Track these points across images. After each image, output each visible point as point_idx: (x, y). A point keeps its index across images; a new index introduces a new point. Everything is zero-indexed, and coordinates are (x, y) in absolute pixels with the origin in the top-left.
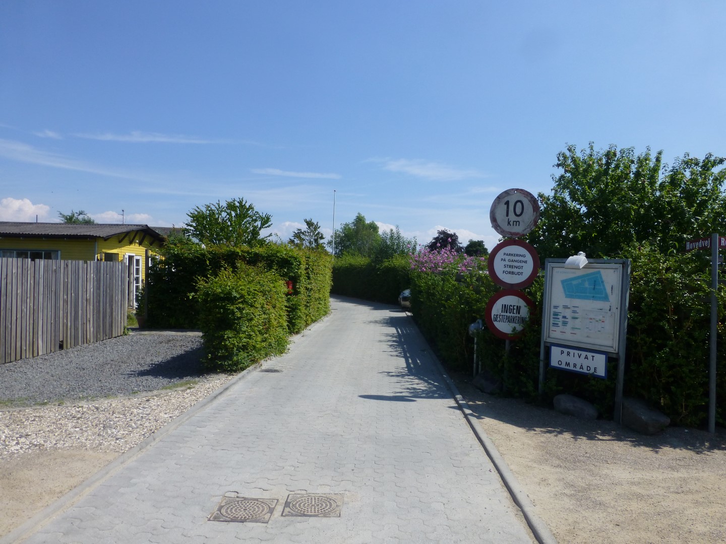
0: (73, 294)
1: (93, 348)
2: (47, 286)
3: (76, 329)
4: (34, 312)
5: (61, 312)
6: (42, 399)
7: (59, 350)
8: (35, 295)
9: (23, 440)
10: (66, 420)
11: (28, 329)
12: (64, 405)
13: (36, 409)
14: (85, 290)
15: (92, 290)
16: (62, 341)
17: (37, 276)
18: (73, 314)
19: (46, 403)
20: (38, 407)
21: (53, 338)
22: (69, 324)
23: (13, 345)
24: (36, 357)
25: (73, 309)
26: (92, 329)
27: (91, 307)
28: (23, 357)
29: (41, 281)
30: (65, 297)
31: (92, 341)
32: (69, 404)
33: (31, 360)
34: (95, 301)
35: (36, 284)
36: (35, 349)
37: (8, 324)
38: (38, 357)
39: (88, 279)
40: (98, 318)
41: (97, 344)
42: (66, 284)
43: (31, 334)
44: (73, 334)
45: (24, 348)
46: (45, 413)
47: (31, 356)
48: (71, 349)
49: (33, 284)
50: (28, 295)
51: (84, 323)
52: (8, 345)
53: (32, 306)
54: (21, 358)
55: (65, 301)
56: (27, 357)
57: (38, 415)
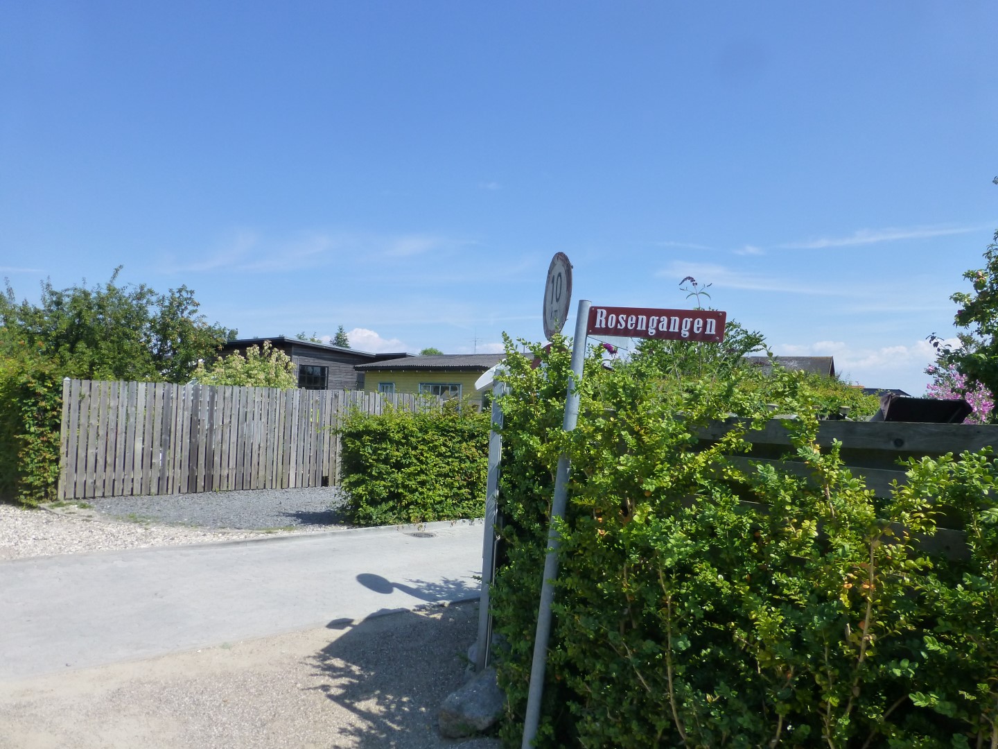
5: (327, 446)
7: (322, 486)
8: (287, 425)
16: (327, 477)
17: (289, 406)
21: (312, 473)
23: (254, 472)
24: (286, 489)
28: (268, 487)
29: (296, 412)
33: (279, 492)
36: (284, 481)
37: (248, 452)
45: (269, 478)
47: (279, 487)
49: (283, 414)
50: (276, 425)
52: (247, 471)
54: (265, 488)
56: (274, 488)
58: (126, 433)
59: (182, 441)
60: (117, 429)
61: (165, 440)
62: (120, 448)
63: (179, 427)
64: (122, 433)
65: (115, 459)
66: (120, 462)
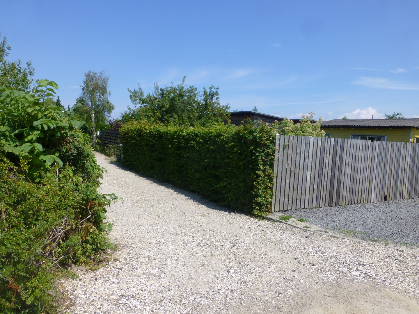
0: (396, 165)
1: (407, 203)
2: (380, 158)
3: (396, 188)
4: (371, 175)
5: (387, 176)
6: (374, 236)
7: (384, 201)
8: (372, 164)
9: (360, 268)
10: (391, 259)
11: (366, 185)
12: (389, 246)
13: (370, 244)
14: (404, 163)
15: (409, 163)
16: (387, 195)
17: (374, 151)
18: (395, 178)
19: (376, 240)
20: (371, 243)
21: (381, 192)
22: (392, 185)
23: (357, 193)
24: (369, 204)
25: (395, 175)
26: (407, 190)
27: (408, 175)
28: (362, 202)
29: (376, 155)
30: (391, 166)
31: (406, 198)
32: (392, 246)
33: (366, 205)
34: (411, 170)
35: (373, 156)
36: (369, 198)
37: (355, 181)
38: (371, 203)
39: (407, 155)
40: (412, 182)
41: (410, 201)
42: (392, 158)
43: (368, 188)
44: (394, 191)
45: (363, 196)
46: (376, 248)
47: (367, 202)
48: (391, 201)
49: (371, 156)
50: (368, 164)
51: (402, 185)
52: (354, 194)
53: (369, 171)
54: (361, 203)
55: (391, 169)
56: (364, 202)
57: (371, 249)
58: (303, 169)
59: (328, 175)
60: (299, 167)
61: (321, 173)
62: (301, 179)
63: (327, 166)
64: (301, 170)
65: (298, 185)
66: (300, 188)
